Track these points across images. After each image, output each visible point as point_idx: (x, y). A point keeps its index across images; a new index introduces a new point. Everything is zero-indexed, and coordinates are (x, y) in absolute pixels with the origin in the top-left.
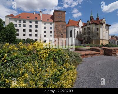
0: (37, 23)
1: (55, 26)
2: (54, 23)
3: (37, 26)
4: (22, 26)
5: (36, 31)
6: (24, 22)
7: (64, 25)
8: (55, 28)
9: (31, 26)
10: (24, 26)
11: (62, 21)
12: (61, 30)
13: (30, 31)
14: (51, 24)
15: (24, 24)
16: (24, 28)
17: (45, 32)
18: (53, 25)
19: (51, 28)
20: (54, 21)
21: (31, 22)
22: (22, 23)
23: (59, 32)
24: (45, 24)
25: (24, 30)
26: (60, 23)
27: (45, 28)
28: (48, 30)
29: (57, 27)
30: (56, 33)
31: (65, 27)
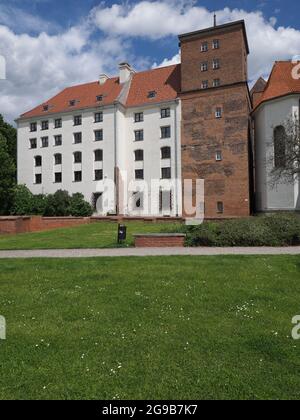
0: (99, 118)
1: (184, 117)
2: (177, 103)
3: (99, 135)
4: (52, 141)
5: (99, 155)
6: (58, 124)
7: (232, 106)
8: (185, 126)
9: (78, 137)
10: (58, 140)
11: (223, 82)
12: (219, 135)
13: (78, 157)
14: (165, 114)
15: (58, 131)
16: (58, 150)
17: (139, 155)
18: (172, 112)
19: (166, 132)
20: (180, 93)
21: (78, 122)
22: (52, 132)
23: (204, 148)
24: (138, 118)
25: (58, 158)
26: (212, 97)
27: (139, 135)
28: (152, 144)
29: (196, 120)
30: (191, 156)
31: (244, 112)
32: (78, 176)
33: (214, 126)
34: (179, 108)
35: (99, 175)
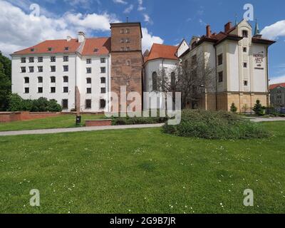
0: (66, 59)
1: (112, 63)
2: (109, 56)
3: (66, 68)
4: (36, 69)
5: (66, 79)
6: (40, 60)
7: (134, 61)
8: (113, 68)
9: (53, 69)
10: (41, 69)
11: (131, 49)
12: (129, 74)
13: (53, 79)
14: (103, 61)
15: (40, 64)
16: (41, 74)
17: (89, 80)
18: (106, 60)
19: (103, 70)
20: (111, 51)
21: (53, 60)
22: (36, 64)
23: (122, 79)
24: (89, 61)
25: (40, 79)
26: (126, 55)
27: (89, 70)
28: (96, 75)
29: (118, 65)
30: (116, 82)
31: (140, 64)
32: (53, 90)
33: (126, 69)
34: (110, 59)
35: (66, 90)
